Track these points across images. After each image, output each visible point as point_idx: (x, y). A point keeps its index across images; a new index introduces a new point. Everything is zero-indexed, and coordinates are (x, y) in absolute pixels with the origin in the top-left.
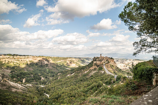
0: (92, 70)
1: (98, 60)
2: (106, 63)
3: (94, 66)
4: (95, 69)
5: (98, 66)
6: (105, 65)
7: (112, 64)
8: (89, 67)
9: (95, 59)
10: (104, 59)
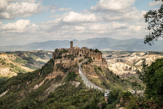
0: (52, 80)
1: (65, 57)
3: (57, 70)
4: (59, 78)
5: (65, 70)
6: (82, 66)
7: (98, 65)
8: (45, 75)
9: (58, 54)
10: (80, 53)
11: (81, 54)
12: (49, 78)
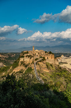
0: (17, 72)
1: (26, 56)
2: (38, 60)
3: (21, 66)
5: (26, 66)
7: (50, 63)
11: (38, 55)
12: (15, 71)
